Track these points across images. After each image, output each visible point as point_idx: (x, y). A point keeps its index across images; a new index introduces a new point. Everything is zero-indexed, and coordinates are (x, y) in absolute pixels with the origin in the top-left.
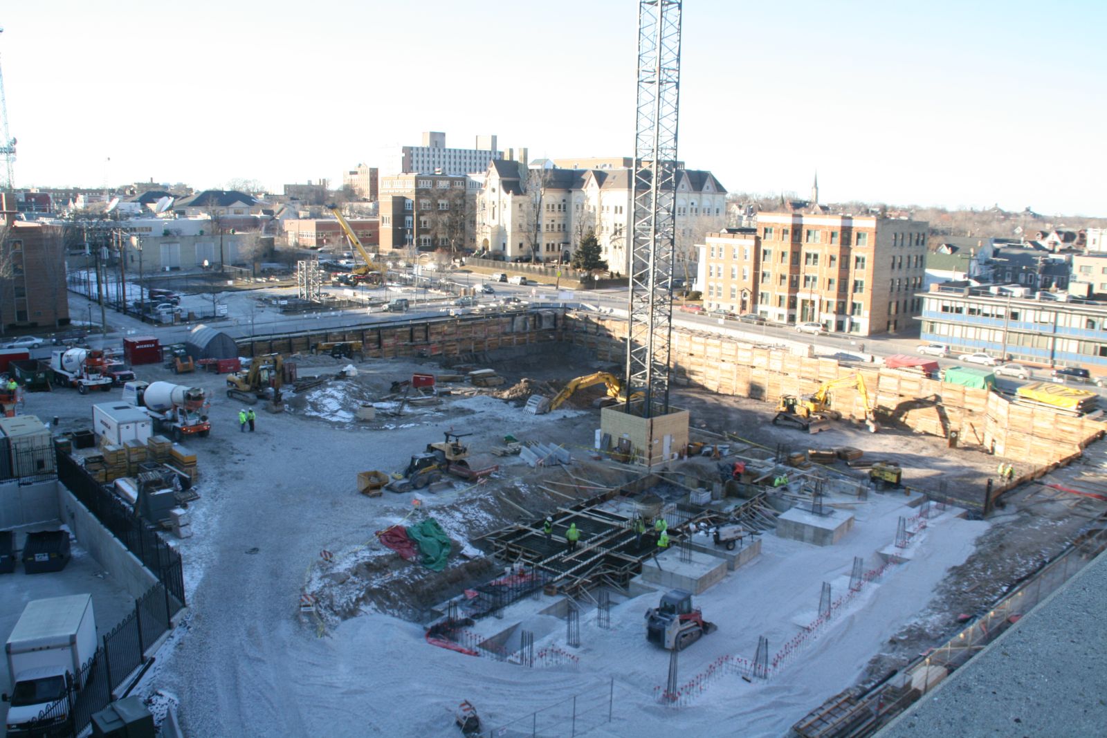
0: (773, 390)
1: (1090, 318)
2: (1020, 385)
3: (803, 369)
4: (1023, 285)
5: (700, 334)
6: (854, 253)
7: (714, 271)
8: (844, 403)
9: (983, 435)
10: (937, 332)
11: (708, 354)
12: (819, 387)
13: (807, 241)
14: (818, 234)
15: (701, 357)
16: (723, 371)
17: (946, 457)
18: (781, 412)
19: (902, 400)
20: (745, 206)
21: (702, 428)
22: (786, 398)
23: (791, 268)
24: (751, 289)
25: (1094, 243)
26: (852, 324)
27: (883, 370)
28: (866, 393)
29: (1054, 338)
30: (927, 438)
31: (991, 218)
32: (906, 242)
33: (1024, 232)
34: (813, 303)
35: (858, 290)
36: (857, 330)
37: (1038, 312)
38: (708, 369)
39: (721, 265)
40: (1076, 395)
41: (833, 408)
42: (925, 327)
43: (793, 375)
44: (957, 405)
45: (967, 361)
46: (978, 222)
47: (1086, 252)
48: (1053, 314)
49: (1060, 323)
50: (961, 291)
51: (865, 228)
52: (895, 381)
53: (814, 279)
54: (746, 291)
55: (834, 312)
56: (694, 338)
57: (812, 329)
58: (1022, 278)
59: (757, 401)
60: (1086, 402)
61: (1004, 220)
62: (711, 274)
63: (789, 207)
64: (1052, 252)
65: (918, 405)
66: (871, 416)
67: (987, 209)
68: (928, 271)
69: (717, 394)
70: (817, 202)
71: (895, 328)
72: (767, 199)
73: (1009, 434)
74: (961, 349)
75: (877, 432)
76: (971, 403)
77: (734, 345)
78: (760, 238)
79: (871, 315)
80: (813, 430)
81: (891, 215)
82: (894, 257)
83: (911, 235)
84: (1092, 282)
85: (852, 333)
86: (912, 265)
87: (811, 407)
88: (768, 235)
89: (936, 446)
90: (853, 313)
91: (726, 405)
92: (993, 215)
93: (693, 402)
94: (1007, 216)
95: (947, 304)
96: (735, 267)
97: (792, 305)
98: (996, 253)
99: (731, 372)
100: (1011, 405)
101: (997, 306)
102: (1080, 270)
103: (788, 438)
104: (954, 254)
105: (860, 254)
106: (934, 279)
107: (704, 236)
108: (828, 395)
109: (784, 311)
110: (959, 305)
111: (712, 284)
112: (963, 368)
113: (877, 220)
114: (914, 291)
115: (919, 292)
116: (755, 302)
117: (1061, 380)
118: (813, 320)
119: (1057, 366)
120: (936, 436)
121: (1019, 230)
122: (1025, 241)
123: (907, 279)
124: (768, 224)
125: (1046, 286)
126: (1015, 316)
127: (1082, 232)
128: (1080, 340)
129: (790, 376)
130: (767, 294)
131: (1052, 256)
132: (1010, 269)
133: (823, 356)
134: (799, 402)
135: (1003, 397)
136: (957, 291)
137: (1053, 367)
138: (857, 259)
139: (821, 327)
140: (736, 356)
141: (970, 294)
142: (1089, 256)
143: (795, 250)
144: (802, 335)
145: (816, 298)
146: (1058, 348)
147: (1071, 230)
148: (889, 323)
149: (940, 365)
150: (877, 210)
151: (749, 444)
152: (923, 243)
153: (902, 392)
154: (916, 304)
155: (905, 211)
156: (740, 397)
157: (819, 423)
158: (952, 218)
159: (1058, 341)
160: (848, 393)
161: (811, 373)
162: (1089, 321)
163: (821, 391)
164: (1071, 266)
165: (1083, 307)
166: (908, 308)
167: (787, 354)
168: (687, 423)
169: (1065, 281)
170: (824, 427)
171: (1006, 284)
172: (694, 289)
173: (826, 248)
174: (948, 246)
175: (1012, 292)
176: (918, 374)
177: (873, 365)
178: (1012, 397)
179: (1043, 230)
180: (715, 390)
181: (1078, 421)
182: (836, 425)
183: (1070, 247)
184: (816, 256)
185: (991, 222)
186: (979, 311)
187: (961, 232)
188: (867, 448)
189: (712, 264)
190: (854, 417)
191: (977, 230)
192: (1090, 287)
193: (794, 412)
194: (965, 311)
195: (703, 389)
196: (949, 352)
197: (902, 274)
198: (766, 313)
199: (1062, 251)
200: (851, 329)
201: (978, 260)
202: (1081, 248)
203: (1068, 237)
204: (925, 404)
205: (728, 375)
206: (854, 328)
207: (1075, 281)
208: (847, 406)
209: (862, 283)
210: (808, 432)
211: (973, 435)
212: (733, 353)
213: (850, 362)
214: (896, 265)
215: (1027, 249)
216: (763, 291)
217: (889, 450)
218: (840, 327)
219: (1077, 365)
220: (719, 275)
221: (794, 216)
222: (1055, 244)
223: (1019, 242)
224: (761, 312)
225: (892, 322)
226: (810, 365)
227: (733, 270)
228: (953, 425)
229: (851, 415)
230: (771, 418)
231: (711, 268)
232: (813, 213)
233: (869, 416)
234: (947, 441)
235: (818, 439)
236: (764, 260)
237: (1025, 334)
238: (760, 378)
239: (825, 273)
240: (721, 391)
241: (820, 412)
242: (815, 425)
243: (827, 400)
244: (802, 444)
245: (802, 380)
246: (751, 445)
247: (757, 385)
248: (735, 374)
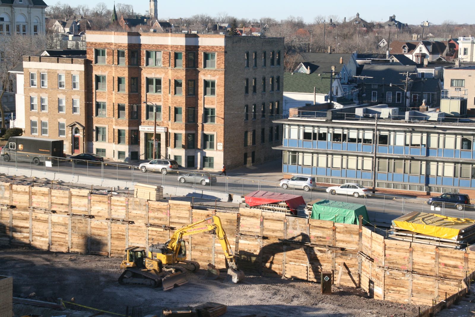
0: (116, 243)
1: (465, 137)
2: (395, 216)
3: (151, 214)
4: (390, 105)
5: (23, 181)
6: (203, 76)
7: (36, 102)
8: (201, 251)
9: (360, 276)
10: (300, 163)
11: (34, 205)
12: (171, 236)
13: (147, 64)
14: (160, 55)
15: (25, 209)
16: (54, 224)
17: (320, 305)
18: (128, 268)
19: (266, 243)
20: (70, 22)
21: (31, 297)
22: (133, 251)
23: (130, 97)
24: (83, 124)
25: (465, 53)
26: (205, 159)
27: (242, 210)
28: (225, 238)
29: (428, 162)
30: (297, 284)
31: (352, 31)
32: (261, 61)
33: (388, 45)
34: (158, 136)
35: (209, 120)
36: (211, 165)
37: (408, 135)
38: (35, 223)
39: (45, 96)
40: (457, 224)
41: (188, 258)
42: (287, 157)
43: (140, 223)
44: (327, 244)
45: (335, 194)
46: (338, 35)
47: (457, 63)
48: (425, 135)
49: (434, 144)
50: (324, 115)
51: (212, 47)
52: (258, 222)
53: (158, 109)
54: (77, 126)
55: (183, 147)
56: (15, 187)
57: (159, 167)
58: (390, 97)
59: (98, 258)
60: (467, 231)
61: (367, 32)
62: (32, 107)
63: (123, 23)
64: (421, 65)
65: (285, 247)
66: (233, 264)
67: (347, 21)
68: (286, 94)
69: (48, 252)
70: (156, 17)
71: (253, 161)
72: (96, 14)
73: (388, 273)
74: (327, 180)
75: (239, 283)
76: (343, 241)
77: (67, 192)
78: (91, 62)
79: (225, 147)
80: (166, 287)
81: (241, 31)
82: (247, 80)
83: (265, 53)
84: (465, 97)
85: (205, 169)
86: (269, 88)
87: (163, 258)
88: (100, 58)
89: (308, 293)
90: (204, 146)
91: (60, 266)
92: (355, 27)
93: (17, 266)
94: (370, 27)
95: (309, 130)
96: (62, 97)
97: (134, 140)
98: (360, 70)
99: (65, 225)
100: (387, 241)
101: (363, 129)
102: (452, 85)
103: (138, 299)
104: (314, 74)
105: (209, 78)
106: (294, 103)
107: (21, 60)
108: (182, 243)
109: (125, 148)
110: (323, 131)
111: (34, 119)
112: (331, 202)
113: (226, 37)
114: (272, 118)
115: (278, 118)
116: (89, 139)
117: (438, 209)
118: (159, 157)
119: (433, 193)
120: (307, 281)
121: (383, 43)
122: (390, 55)
123: (264, 104)
124: (100, 44)
125: (416, 104)
126: (384, 140)
127: (452, 42)
128: (456, 163)
129: (136, 224)
130: (104, 129)
131: (420, 70)
132: (376, 87)
133: (174, 199)
134: (149, 255)
135: (377, 232)
136: (319, 115)
137: (428, 194)
138: (206, 83)
139: (169, 165)
140: (69, 205)
141: (333, 118)
142: (460, 68)
143: (134, 76)
144: (148, 175)
145: (161, 130)
146: (433, 172)
147: (440, 40)
148: (246, 156)
149: (305, 200)
150: (226, 25)
151: (90, 310)
152: (279, 63)
153: (266, 233)
154: (274, 132)
155: (257, 25)
156: (77, 253)
157: (173, 278)
158: (310, 32)
159: (433, 165)
160: (205, 239)
161: (160, 219)
162: (463, 140)
163: (173, 239)
164: (442, 80)
165: (457, 125)
166: (267, 138)
167: (131, 199)
168: (11, 292)
169: (436, 97)
170: (179, 282)
171: (372, 104)
172: (11, 126)
173: (170, 72)
174: (307, 65)
175: (380, 113)
176: (281, 213)
177: (230, 205)
178: (386, 231)
179: (409, 41)
180: (45, 248)
181: (460, 254)
182: (194, 279)
183: (440, 59)
184: (158, 82)
185: (352, 35)
186: (345, 136)
187: (320, 48)
188: (230, 301)
189: (33, 95)
190: (214, 267)
191: (338, 45)
192: (464, 103)
193: (144, 267)
194: (329, 137)
195: (30, 249)
196: (315, 185)
197: (258, 98)
198: (104, 151)
199: (431, 65)
200: (203, 166)
201: (340, 79)
202: (451, 60)
203: (437, 48)
204: (292, 245)
205: (62, 229)
206: (207, 164)
207: (447, 97)
208: (205, 255)
209: (213, 110)
210: (162, 290)
211: (348, 277)
212: (66, 201)
213: (205, 203)
214: (251, 89)
215: (393, 63)
216: (98, 125)
217: (255, 302)
218: (191, 162)
219: (455, 191)
220: (43, 107)
221: (130, 34)
222: (424, 56)
223: (384, 56)
224: (98, 150)
225: (250, 154)
226: (159, 210)
227: (59, 101)
228: (326, 267)
229: (210, 265)
230: (117, 277)
231: (32, 99)
232: (152, 30)
233: (230, 264)
234: (320, 286)
235: (173, 297)
236: (97, 88)
237: (395, 159)
238: (101, 229)
239: (170, 100)
240: (54, 249)
241: (174, 264)
242: (169, 280)
243: (181, 249)
244: (155, 305)
245: (150, 228)
246: (93, 311)
247: (98, 238)
248: (70, 227)
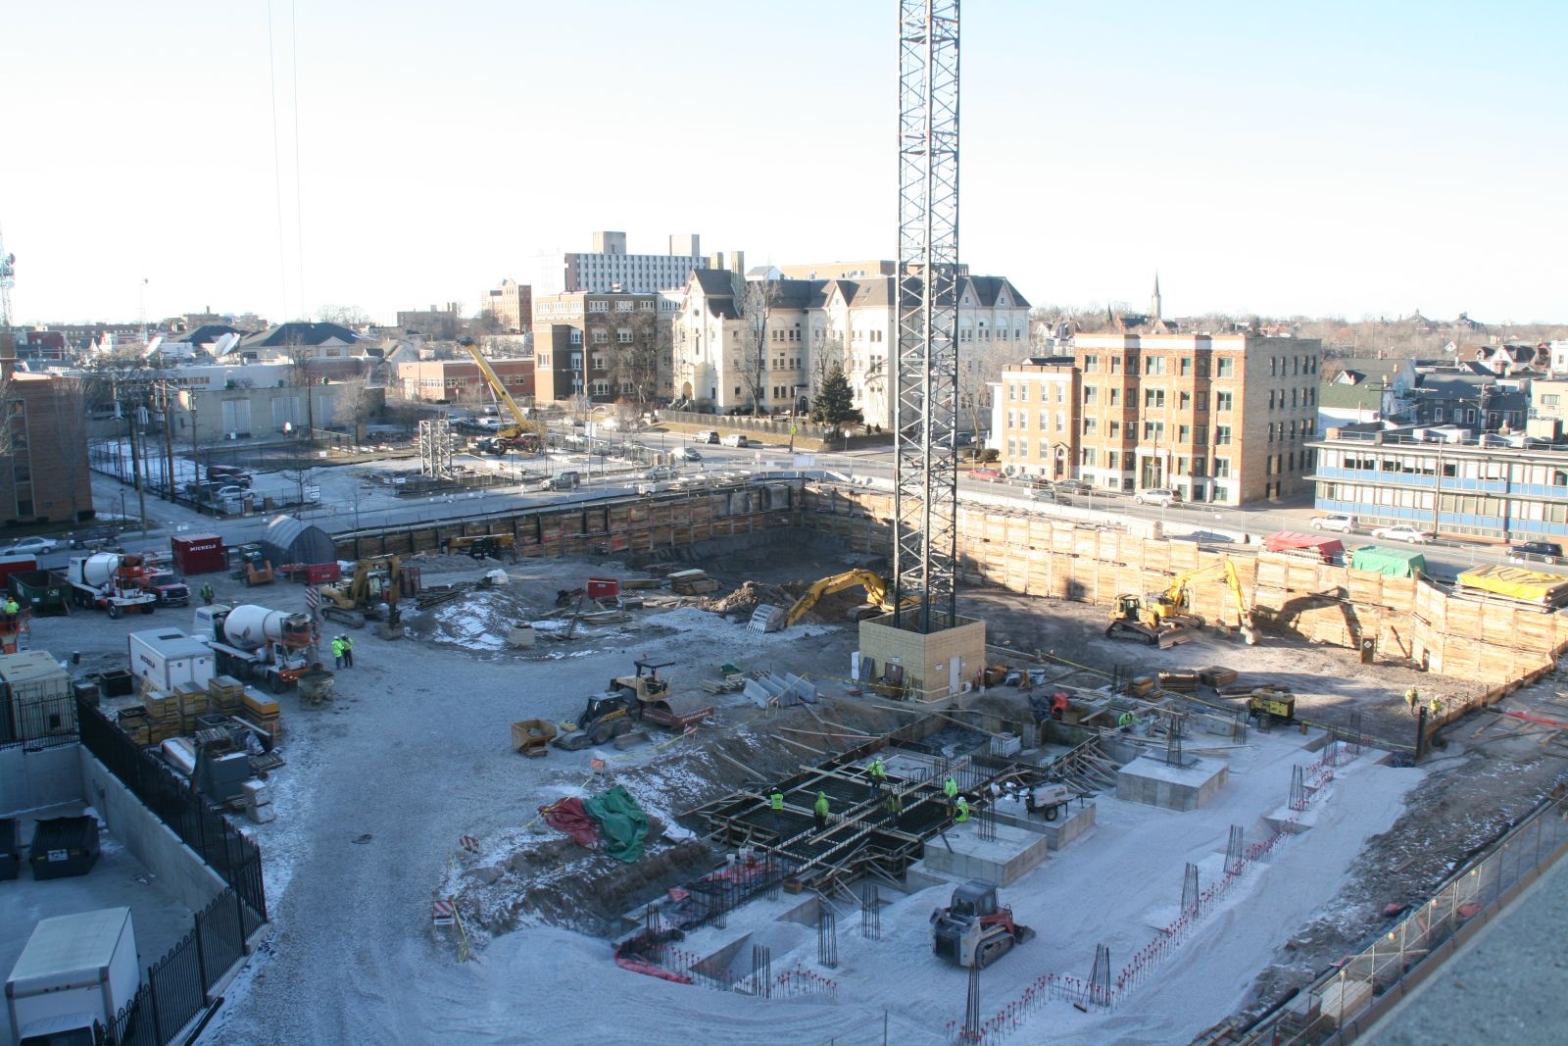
0: (1105, 588)
1: (1559, 469)
2: (1462, 570)
3: (1148, 556)
4: (1460, 426)
5: (998, 511)
6: (1216, 388)
7: (1014, 419)
8: (1208, 604)
9: (1411, 643)
10: (1339, 498)
11: (1010, 540)
12: (1172, 583)
13: (1148, 372)
14: (1163, 362)
15: (1000, 544)
16: (1032, 563)
17: (1358, 677)
18: (1118, 619)
19: (1291, 597)
20: (1056, 325)
21: (1005, 646)
22: (1124, 599)
23: (1125, 412)
24: (1069, 444)
25: (1560, 362)
26: (1216, 490)
27: (1261, 555)
28: (1239, 589)
29: (1508, 501)
30: (1329, 650)
31: (1410, 331)
32: (1290, 369)
33: (1458, 349)
34: (1158, 461)
35: (1223, 441)
36: (1224, 498)
37: (1483, 465)
38: (1011, 561)
39: (1025, 411)
40: (1544, 581)
41: (1192, 611)
42: (1321, 490)
43: (1132, 566)
44: (1371, 601)
45: (1383, 538)
46: (1391, 337)
47: (1549, 375)
48: (1505, 466)
49: (1516, 478)
50: (1372, 438)
51: (1229, 352)
52: (1281, 570)
53: (1160, 427)
54: (1062, 447)
55: (1190, 474)
56: (989, 517)
57: (1158, 498)
58: (1459, 416)
59: (1081, 606)
60: (1558, 591)
61: (1430, 333)
62: (1011, 424)
63: (1119, 324)
64: (1501, 376)
65: (1315, 603)
66: (1248, 622)
67: (1404, 318)
68: (1323, 410)
69: (1025, 595)
70: (1159, 316)
71: (1278, 494)
72: (1088, 314)
73: (1449, 641)
74: (1374, 520)
75: (1256, 644)
76: (1391, 598)
77: (1048, 525)
78: (1080, 371)
79: (1242, 476)
80: (1163, 644)
81: (1266, 332)
82: (1273, 392)
83: (1296, 359)
84: (1560, 419)
85: (1216, 502)
86: (1300, 402)
87: (1161, 610)
88: (1090, 365)
89: (1343, 662)
90: (1216, 474)
91: (1039, 612)
92: (1414, 327)
93: (991, 609)
94: (1433, 327)
95: (1351, 456)
96: (1045, 412)
97: (1129, 465)
98: (1420, 380)
99: (1044, 564)
100: (1450, 600)
101: (1423, 456)
102: (1543, 402)
103: (1129, 657)
104: (1359, 385)
105: (1224, 390)
106: (1332, 422)
107: (1000, 369)
108: (1185, 593)
109: (1118, 473)
110: (1369, 457)
111: (1013, 438)
112: (1377, 548)
113: (1246, 339)
114: (1303, 439)
115: (1311, 441)
116: (1075, 462)
117: (1520, 561)
118: (1159, 486)
119: (1514, 541)
120: (1342, 647)
121: (1451, 347)
122: (1460, 363)
123: (1293, 423)
124: (1091, 349)
125: (1494, 425)
126: (1450, 470)
127: (1543, 346)
128: (1546, 502)
129: (1129, 566)
130: (1093, 450)
131: (1500, 383)
132: (1442, 403)
133: (1176, 537)
134: (1143, 604)
135: (1437, 588)
136: (1365, 437)
137: (1508, 542)
138: (1220, 397)
139: (1172, 495)
140: (1050, 540)
141: (1384, 441)
142: (1554, 380)
143: (1130, 386)
144: (1144, 507)
145: (1162, 454)
146: (1514, 514)
147: (1527, 344)
148: (1268, 487)
149: (1344, 545)
150: (1246, 324)
151: (1072, 666)
152: (1314, 371)
153: (1291, 585)
154: (1306, 458)
155: (1286, 324)
156: (1058, 598)
157: (1172, 634)
158: (1355, 332)
159: (1515, 505)
160: (1213, 589)
161: (1159, 562)
162: (1557, 473)
163: (1174, 587)
164: (1530, 396)
165: (1549, 454)
166: (1296, 465)
167: (1124, 536)
168: (983, 638)
169: (1521, 416)
170: (1178, 639)
171: (1435, 425)
172: (987, 447)
173: (1175, 382)
174: (1350, 373)
175: (1445, 436)
176: (1313, 559)
177: (1247, 547)
178: (1450, 587)
179: (1486, 345)
180: (1021, 590)
181: (1547, 619)
182: (1198, 636)
183: (1527, 369)
184: (1161, 394)
185: (1410, 336)
186: (1398, 464)
187: (1367, 352)
188: (1243, 667)
189: (1013, 410)
190: (1223, 624)
191: (1392, 349)
192: (1558, 425)
193: (1138, 620)
194: (1378, 466)
195: (1005, 590)
196: (1357, 526)
197: (1285, 415)
198: (1092, 477)
199: (1515, 375)
200: (1214, 498)
201: (1394, 392)
202: (1542, 369)
203: (1523, 354)
204: (1325, 601)
205: (1040, 569)
206: (1219, 495)
207: (1535, 418)
208: (1212, 608)
209: (1228, 430)
210: (1158, 647)
211: (1396, 644)
212: (1046, 536)
213: (1215, 545)
214: (1277, 403)
215: (1464, 373)
216: (1086, 446)
217: (1274, 669)
218: (1198, 494)
219: (1544, 538)
220: (1023, 425)
221: (1127, 337)
222: (1505, 364)
223: (1453, 363)
224: (1085, 476)
225: (1274, 485)
226: (1157, 551)
227: (1042, 417)
228: (1367, 631)
229: (1219, 621)
230: (1104, 629)
231: (1010, 415)
232: (1154, 332)
233: (1244, 621)
234: (1358, 654)
235: (1172, 657)
236: (1086, 401)
237: (1465, 495)
238: (1083, 571)
239: (1174, 417)
240: (1031, 592)
241: (1174, 617)
242: (1167, 636)
243: (1183, 600)
244: (1149, 665)
245: (1146, 573)
246: (1076, 668)
247: (1082, 581)
248: (1050, 567)
